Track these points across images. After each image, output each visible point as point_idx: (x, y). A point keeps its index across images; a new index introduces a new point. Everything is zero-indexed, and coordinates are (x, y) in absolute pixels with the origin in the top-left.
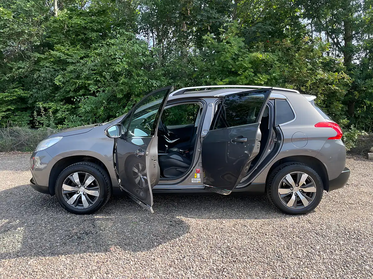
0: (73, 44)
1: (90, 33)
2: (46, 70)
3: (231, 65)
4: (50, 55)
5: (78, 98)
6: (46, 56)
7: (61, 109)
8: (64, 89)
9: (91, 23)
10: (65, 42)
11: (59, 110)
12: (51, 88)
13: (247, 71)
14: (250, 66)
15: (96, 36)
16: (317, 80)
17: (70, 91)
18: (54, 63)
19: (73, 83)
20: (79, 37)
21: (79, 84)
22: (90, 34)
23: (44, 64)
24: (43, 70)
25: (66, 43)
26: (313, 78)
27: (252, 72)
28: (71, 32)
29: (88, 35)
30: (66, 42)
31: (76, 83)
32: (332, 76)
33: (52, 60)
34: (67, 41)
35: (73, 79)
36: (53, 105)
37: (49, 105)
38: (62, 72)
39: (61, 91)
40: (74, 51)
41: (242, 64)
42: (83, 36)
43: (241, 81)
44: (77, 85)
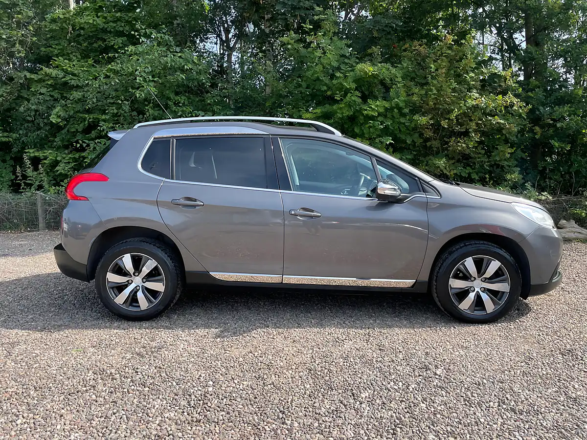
0: (85, 56)
1: (112, 38)
2: (39, 99)
3: (326, 84)
4: (46, 75)
5: (85, 143)
6: (40, 77)
7: (63, 160)
8: (66, 129)
9: (114, 22)
10: (72, 53)
11: (61, 161)
12: (47, 128)
13: (349, 95)
14: (354, 86)
15: (122, 43)
16: (468, 108)
17: (77, 131)
18: (54, 87)
19: (80, 120)
20: (95, 45)
21: (88, 121)
22: (112, 40)
23: (36, 90)
24: (33, 100)
25: (74, 56)
26: (461, 105)
27: (359, 96)
28: (81, 38)
29: (109, 42)
30: (74, 54)
31: (85, 119)
32: (494, 101)
33: (49, 83)
34: (76, 53)
35: (81, 113)
36: (49, 154)
37: (45, 153)
38: (63, 102)
39: (63, 132)
40: (83, 67)
41: (341, 84)
42: (100, 43)
43: (341, 112)
44: (86, 122)
